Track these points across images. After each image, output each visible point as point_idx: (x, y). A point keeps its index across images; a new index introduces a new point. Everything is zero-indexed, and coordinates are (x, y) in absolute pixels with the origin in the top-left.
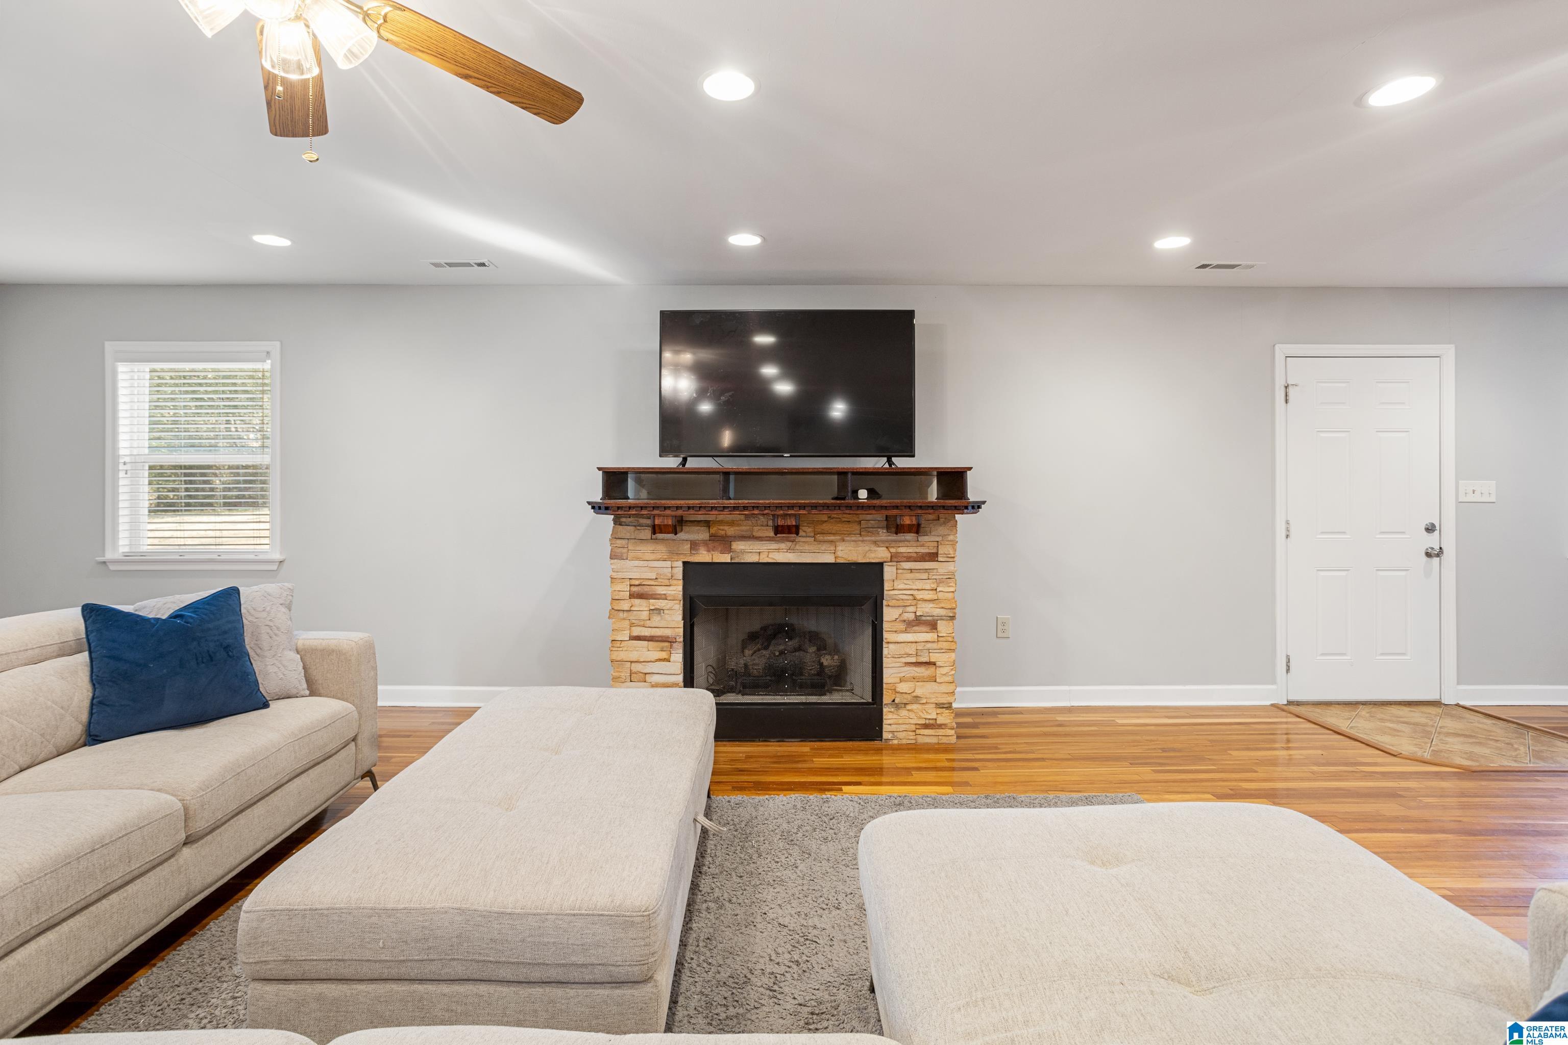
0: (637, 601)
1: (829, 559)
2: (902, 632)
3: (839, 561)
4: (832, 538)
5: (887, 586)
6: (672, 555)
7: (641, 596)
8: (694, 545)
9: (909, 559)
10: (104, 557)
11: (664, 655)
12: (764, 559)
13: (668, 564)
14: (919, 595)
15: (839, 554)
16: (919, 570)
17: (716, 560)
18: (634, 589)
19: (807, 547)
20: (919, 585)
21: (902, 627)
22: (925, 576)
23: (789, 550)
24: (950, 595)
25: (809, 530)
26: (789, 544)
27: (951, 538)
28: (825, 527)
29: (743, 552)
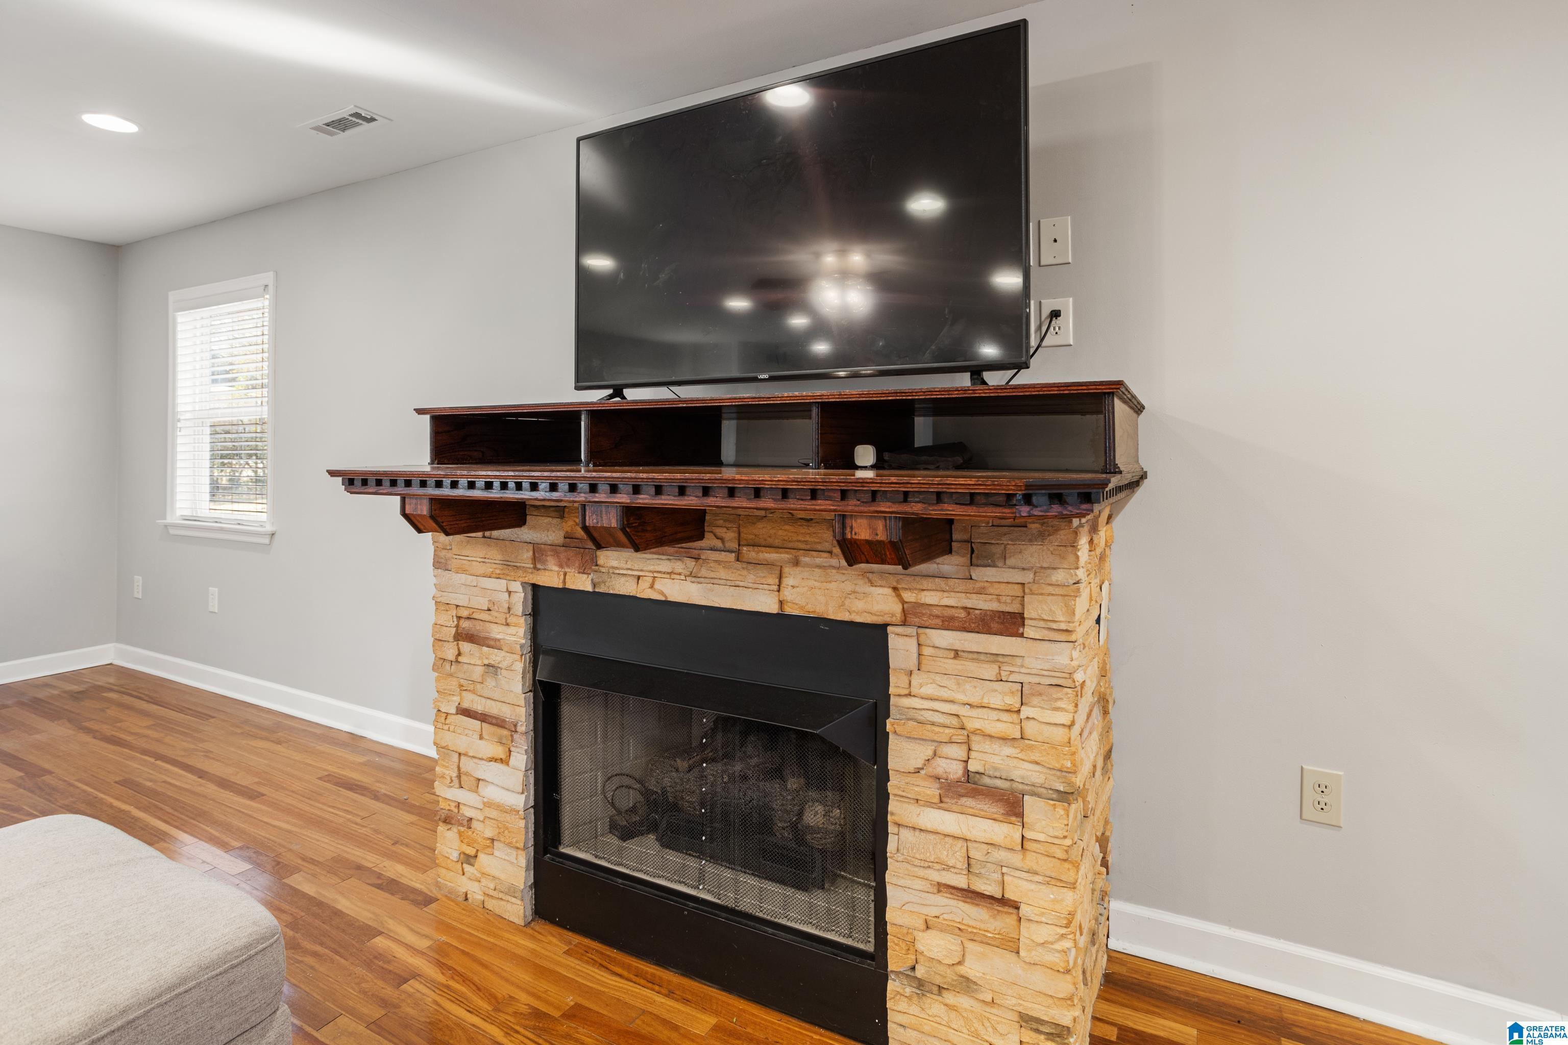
0: (466, 646)
1: (765, 603)
2: (930, 804)
3: (789, 610)
4: (773, 556)
5: (896, 683)
6: (509, 568)
7: (471, 638)
8: (538, 553)
9: (948, 623)
10: (165, 519)
11: (500, 752)
12: (644, 592)
13: (501, 584)
14: (976, 720)
15: (788, 594)
16: (976, 656)
17: (570, 585)
18: (465, 624)
19: (722, 573)
20: (971, 692)
21: (932, 791)
22: (990, 671)
23: (692, 575)
24: (1059, 734)
25: (730, 535)
26: (691, 563)
27: (1059, 576)
28: (762, 530)
29: (613, 572)
